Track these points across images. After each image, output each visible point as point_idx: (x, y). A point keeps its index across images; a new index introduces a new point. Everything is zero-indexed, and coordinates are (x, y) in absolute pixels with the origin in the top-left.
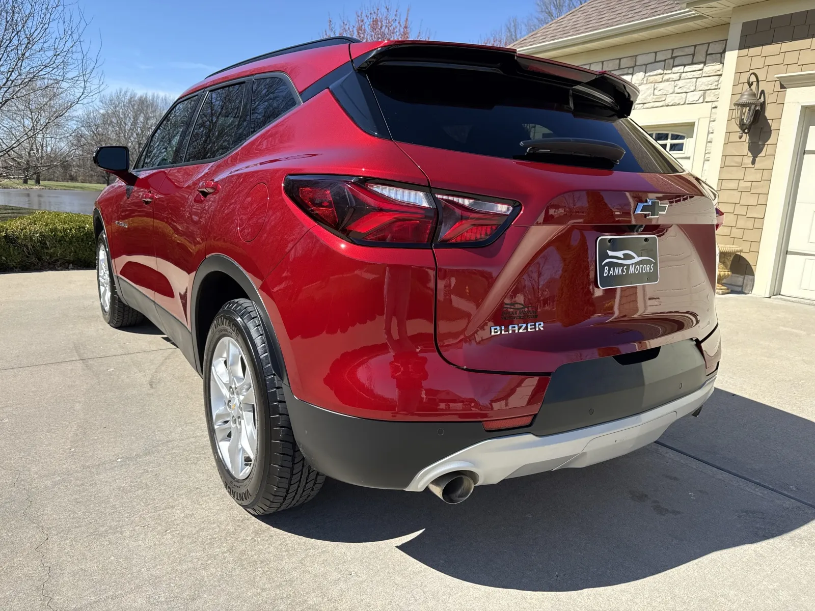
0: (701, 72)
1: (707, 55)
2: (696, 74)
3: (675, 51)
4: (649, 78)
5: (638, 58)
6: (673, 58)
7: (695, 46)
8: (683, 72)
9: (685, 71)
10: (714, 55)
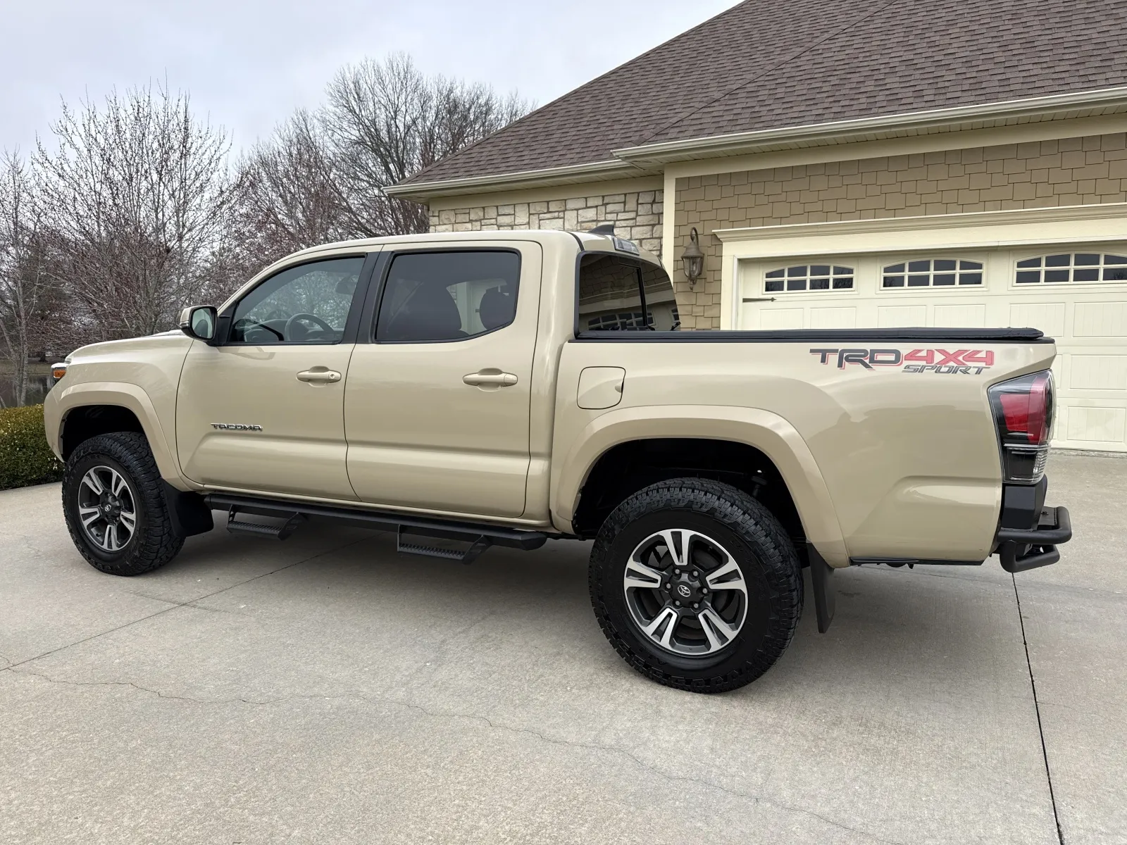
0: (634, 221)
1: (638, 204)
2: (631, 223)
3: (605, 198)
4: (583, 224)
5: (568, 202)
6: (605, 205)
7: (625, 195)
8: (617, 220)
9: (618, 219)
10: (644, 205)
